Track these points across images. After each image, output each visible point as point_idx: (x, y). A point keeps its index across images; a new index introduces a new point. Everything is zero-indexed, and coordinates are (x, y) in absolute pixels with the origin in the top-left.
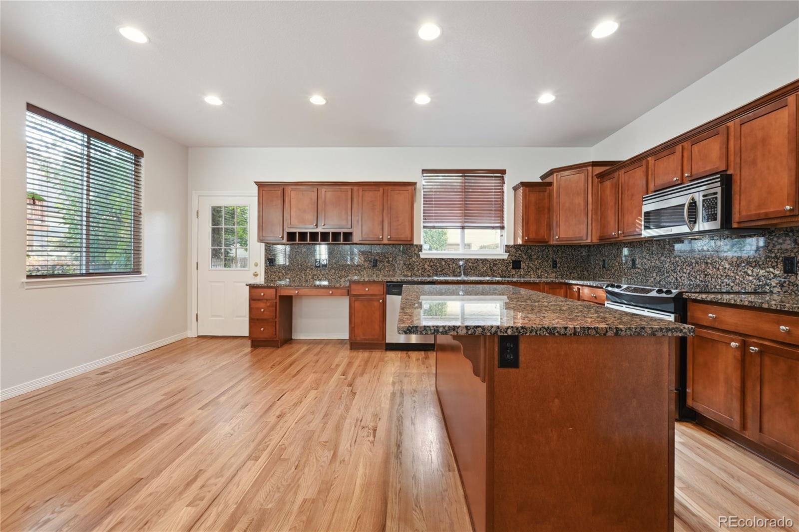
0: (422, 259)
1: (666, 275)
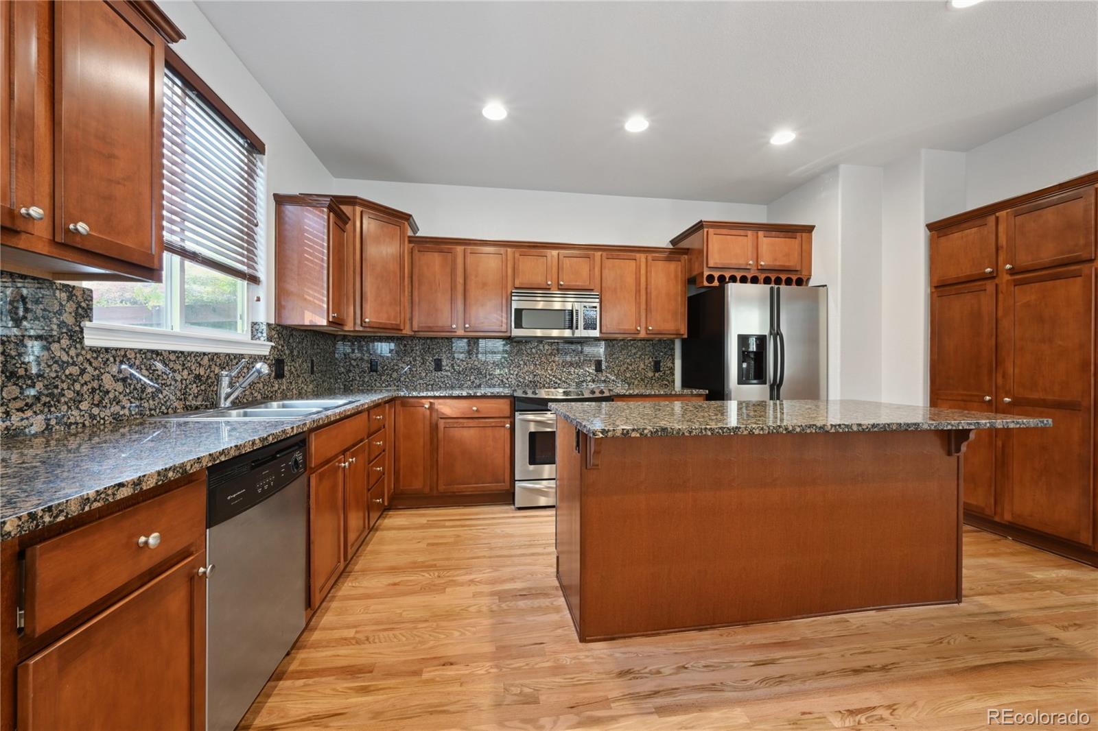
0: (93, 350)
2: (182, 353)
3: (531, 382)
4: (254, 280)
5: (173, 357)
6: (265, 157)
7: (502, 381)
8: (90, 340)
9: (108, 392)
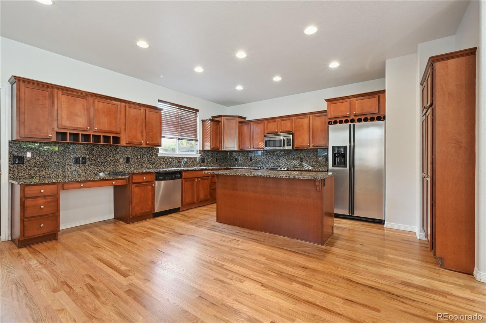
0: (159, 157)
1: (265, 163)
2: (175, 157)
3: (278, 165)
4: (196, 140)
5: (173, 158)
6: (199, 112)
7: (269, 165)
8: (159, 155)
9: (161, 163)
